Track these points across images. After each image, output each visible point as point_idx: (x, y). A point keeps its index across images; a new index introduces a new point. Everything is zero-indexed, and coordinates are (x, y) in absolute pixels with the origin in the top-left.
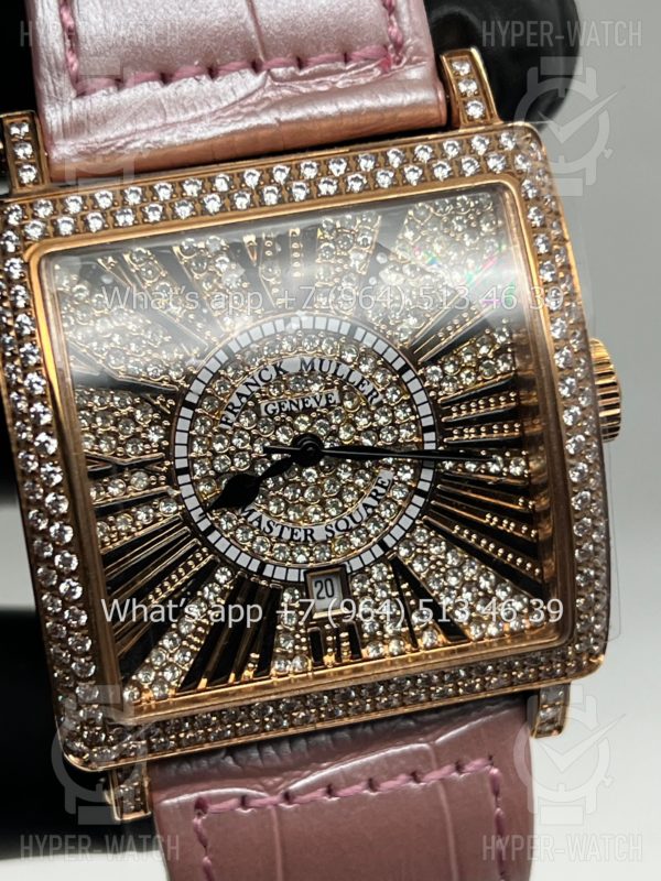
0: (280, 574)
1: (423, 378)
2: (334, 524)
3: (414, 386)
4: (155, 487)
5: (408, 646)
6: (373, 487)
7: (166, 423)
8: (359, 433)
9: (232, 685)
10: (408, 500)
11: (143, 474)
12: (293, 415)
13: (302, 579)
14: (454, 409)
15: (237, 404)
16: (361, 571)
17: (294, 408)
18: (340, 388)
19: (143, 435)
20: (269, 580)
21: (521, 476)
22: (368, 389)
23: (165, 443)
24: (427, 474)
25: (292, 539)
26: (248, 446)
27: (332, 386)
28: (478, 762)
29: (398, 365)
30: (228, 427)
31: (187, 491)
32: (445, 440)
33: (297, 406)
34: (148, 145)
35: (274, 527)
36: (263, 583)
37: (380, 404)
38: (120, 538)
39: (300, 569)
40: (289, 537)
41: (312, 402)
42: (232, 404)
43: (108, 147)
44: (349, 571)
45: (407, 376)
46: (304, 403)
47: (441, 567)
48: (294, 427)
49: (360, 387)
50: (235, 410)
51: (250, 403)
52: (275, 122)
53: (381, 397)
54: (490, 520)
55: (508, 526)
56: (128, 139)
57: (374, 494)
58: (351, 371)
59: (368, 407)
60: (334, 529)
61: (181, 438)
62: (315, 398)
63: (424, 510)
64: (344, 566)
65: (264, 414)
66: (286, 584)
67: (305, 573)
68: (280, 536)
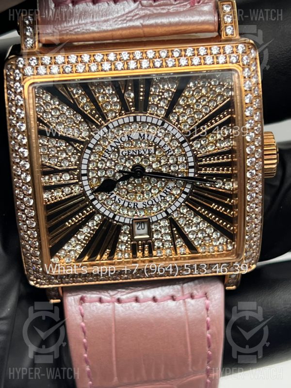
0: (122, 220)
1: (191, 146)
2: (146, 202)
3: (187, 149)
4: (72, 180)
5: (173, 252)
6: (165, 189)
7: (79, 154)
8: (161, 166)
9: (97, 260)
10: (180, 195)
11: (68, 175)
12: (134, 156)
13: (131, 223)
14: (204, 160)
15: (110, 150)
16: (157, 221)
17: (134, 154)
18: (155, 147)
19: (69, 159)
20: (117, 222)
21: (229, 190)
22: (167, 148)
23: (78, 163)
24: (189, 186)
25: (128, 206)
26: (113, 167)
27: (152, 146)
29: (182, 139)
30: (105, 159)
31: (85, 183)
32: (198, 172)
33: (136, 153)
34: (83, 31)
35: (121, 201)
36: (115, 222)
37: (172, 155)
38: (56, 198)
39: (130, 219)
41: (142, 152)
42: (108, 150)
43: (66, 30)
44: (151, 221)
45: (185, 145)
46: (139, 152)
47: (190, 223)
48: (134, 162)
49: (164, 148)
50: (109, 152)
51: (116, 150)
52: (140, 25)
53: (172, 152)
54: (214, 206)
55: (221, 209)
56: (75, 27)
58: (161, 140)
59: (166, 156)
60: (146, 204)
61: (85, 161)
62: (144, 150)
63: (186, 200)
64: (149, 219)
65: (121, 154)
66: (124, 224)
67: (132, 220)
68: (123, 205)
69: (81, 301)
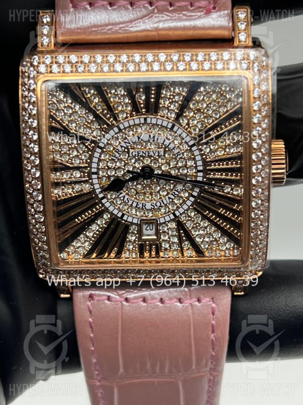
0: (130, 219)
1: (201, 150)
2: (155, 203)
3: (196, 153)
4: (83, 177)
5: (180, 255)
6: (173, 191)
7: (90, 153)
8: (170, 169)
9: (105, 258)
10: (188, 198)
11: (78, 172)
12: (144, 157)
13: (139, 223)
14: (213, 164)
15: (120, 150)
16: (164, 223)
17: (144, 155)
18: (165, 149)
19: (80, 156)
20: (126, 221)
21: (238, 195)
22: (176, 151)
23: (89, 161)
24: (197, 190)
25: (136, 207)
26: (123, 167)
27: (162, 148)
28: (208, 299)
29: (191, 143)
30: (115, 158)
31: (95, 181)
32: (207, 176)
33: (145, 154)
35: (130, 201)
36: (123, 221)
37: (181, 158)
38: (66, 195)
39: (138, 219)
40: (135, 206)
41: (152, 154)
42: (118, 150)
44: (159, 222)
45: (194, 148)
46: (148, 153)
47: (198, 226)
48: (143, 163)
49: (173, 150)
50: (119, 152)
51: (126, 150)
53: (181, 155)
54: (222, 211)
55: (229, 214)
57: (173, 194)
58: (170, 143)
59: (175, 158)
60: (155, 205)
61: (95, 160)
62: (153, 152)
63: (194, 203)
64: (157, 220)
65: (131, 155)
66: (132, 223)
67: (140, 221)
68: (132, 205)
69: (90, 299)
